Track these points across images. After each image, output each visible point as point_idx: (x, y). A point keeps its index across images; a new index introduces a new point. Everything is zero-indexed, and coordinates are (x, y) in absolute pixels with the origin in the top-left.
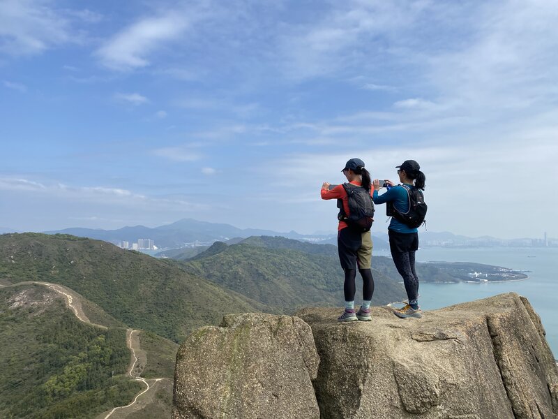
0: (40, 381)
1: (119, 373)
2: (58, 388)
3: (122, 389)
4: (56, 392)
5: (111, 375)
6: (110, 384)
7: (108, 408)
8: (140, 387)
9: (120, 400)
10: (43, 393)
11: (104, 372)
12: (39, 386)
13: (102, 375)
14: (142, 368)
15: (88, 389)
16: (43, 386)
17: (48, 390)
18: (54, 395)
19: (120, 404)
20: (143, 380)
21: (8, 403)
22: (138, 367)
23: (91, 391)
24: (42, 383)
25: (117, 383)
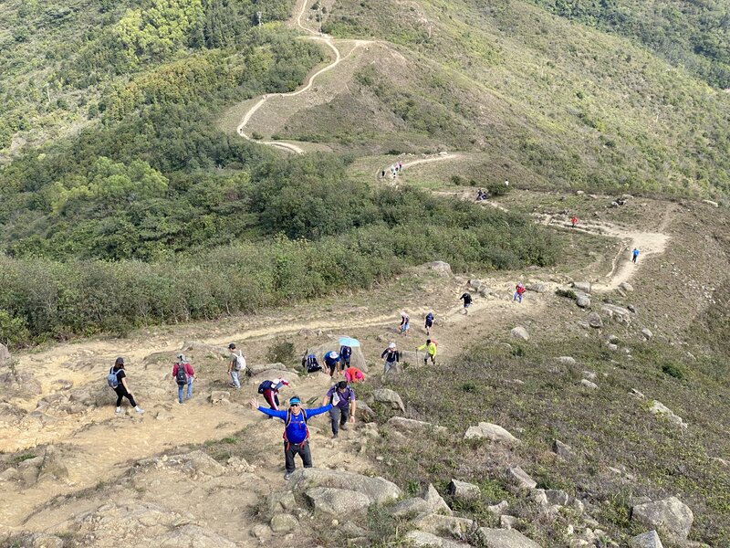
0: (106, 15)
1: (273, 18)
2: (147, 37)
3: (279, 55)
4: (143, 44)
5: (255, 21)
6: (254, 41)
7: (252, 93)
8: (317, 54)
9: (277, 79)
10: (116, 45)
11: (241, 13)
12: (108, 29)
13: (236, 17)
14: (324, 11)
15: (209, 46)
16: (116, 29)
17: (126, 39)
18: (139, 51)
19: (277, 88)
20: (327, 39)
21: (49, 56)
22: (314, 8)
23: (215, 51)
24: (112, 21)
25: (269, 41)
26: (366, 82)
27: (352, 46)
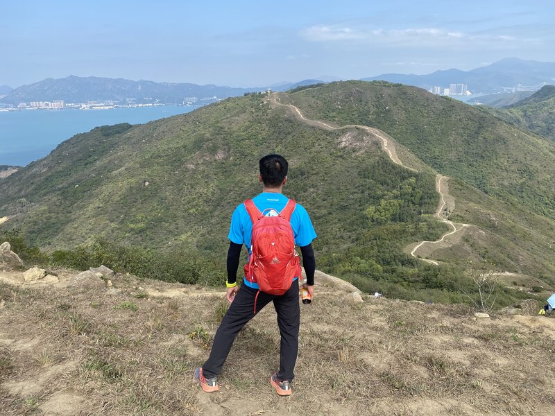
0: (361, 207)
1: (428, 213)
2: (376, 216)
3: (429, 227)
4: (375, 218)
5: (420, 213)
6: (419, 220)
7: (418, 240)
8: (446, 228)
9: (428, 235)
10: (364, 218)
11: (414, 210)
12: (361, 212)
13: (413, 212)
14: (449, 211)
15: (400, 221)
16: (364, 212)
17: (369, 216)
18: (373, 221)
19: (428, 239)
20: (451, 223)
21: (339, 220)
22: (446, 210)
23: (403, 223)
24: (363, 209)
25: (425, 221)
26: (467, 241)
27: (462, 226)
